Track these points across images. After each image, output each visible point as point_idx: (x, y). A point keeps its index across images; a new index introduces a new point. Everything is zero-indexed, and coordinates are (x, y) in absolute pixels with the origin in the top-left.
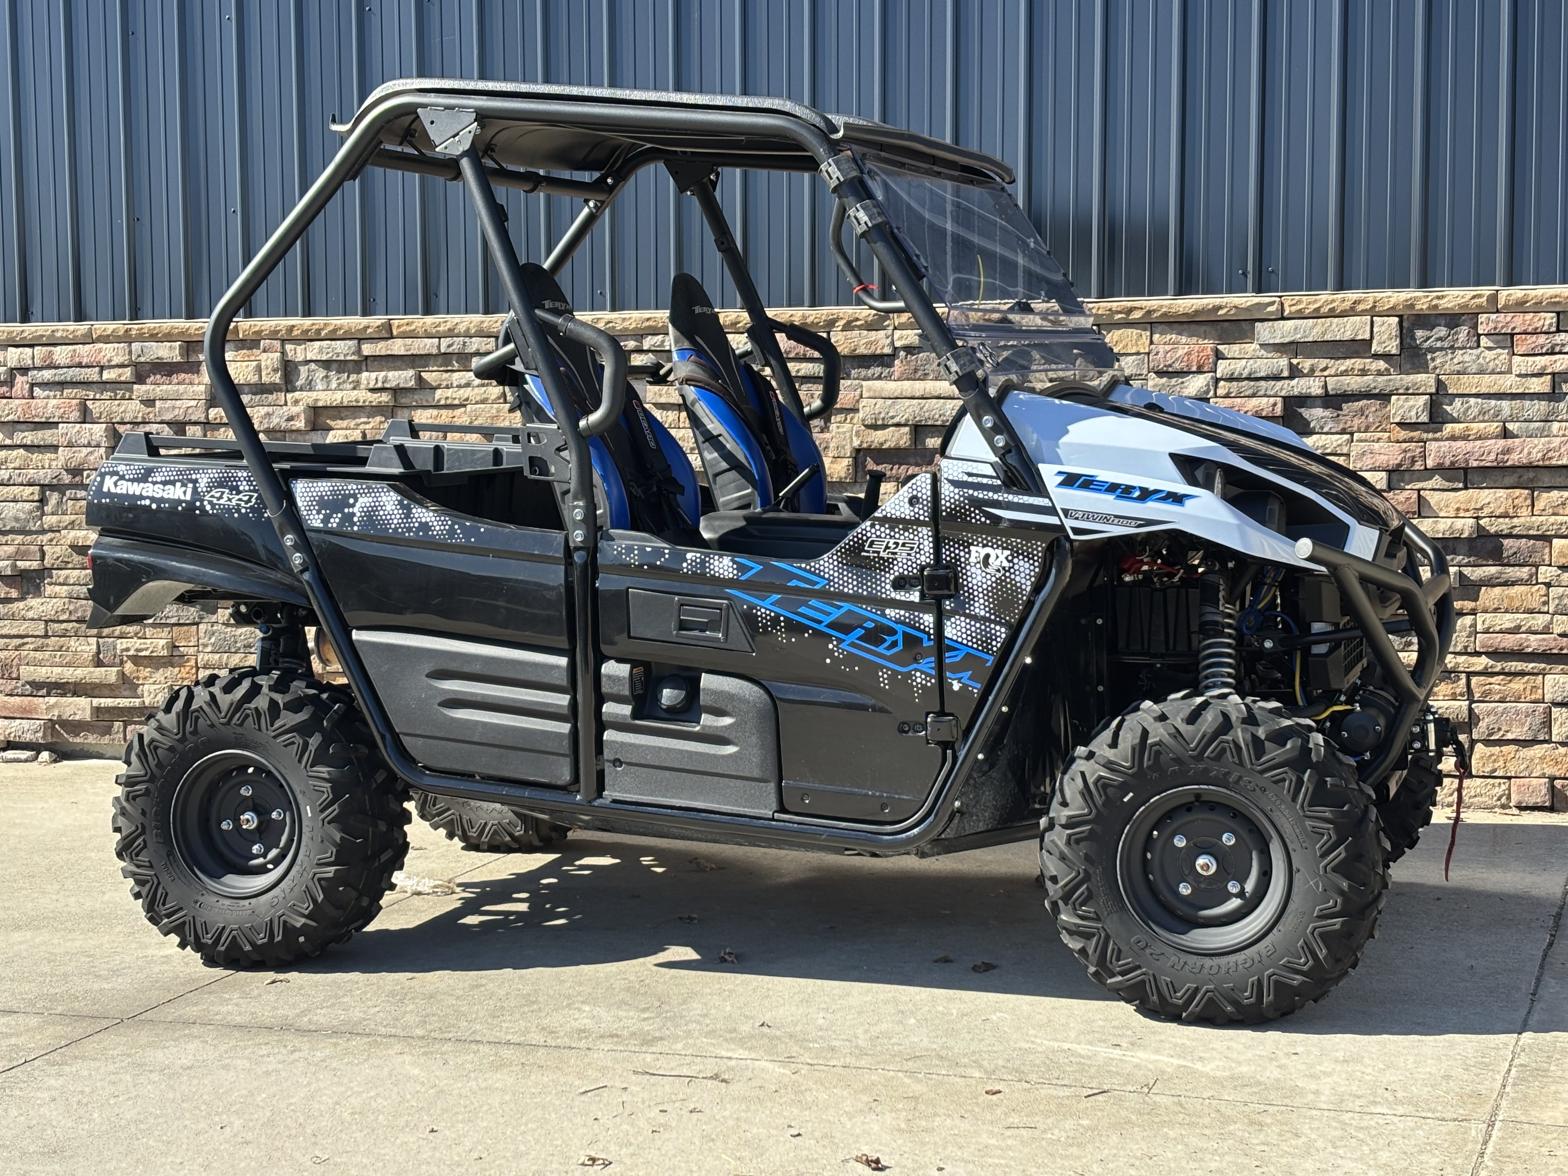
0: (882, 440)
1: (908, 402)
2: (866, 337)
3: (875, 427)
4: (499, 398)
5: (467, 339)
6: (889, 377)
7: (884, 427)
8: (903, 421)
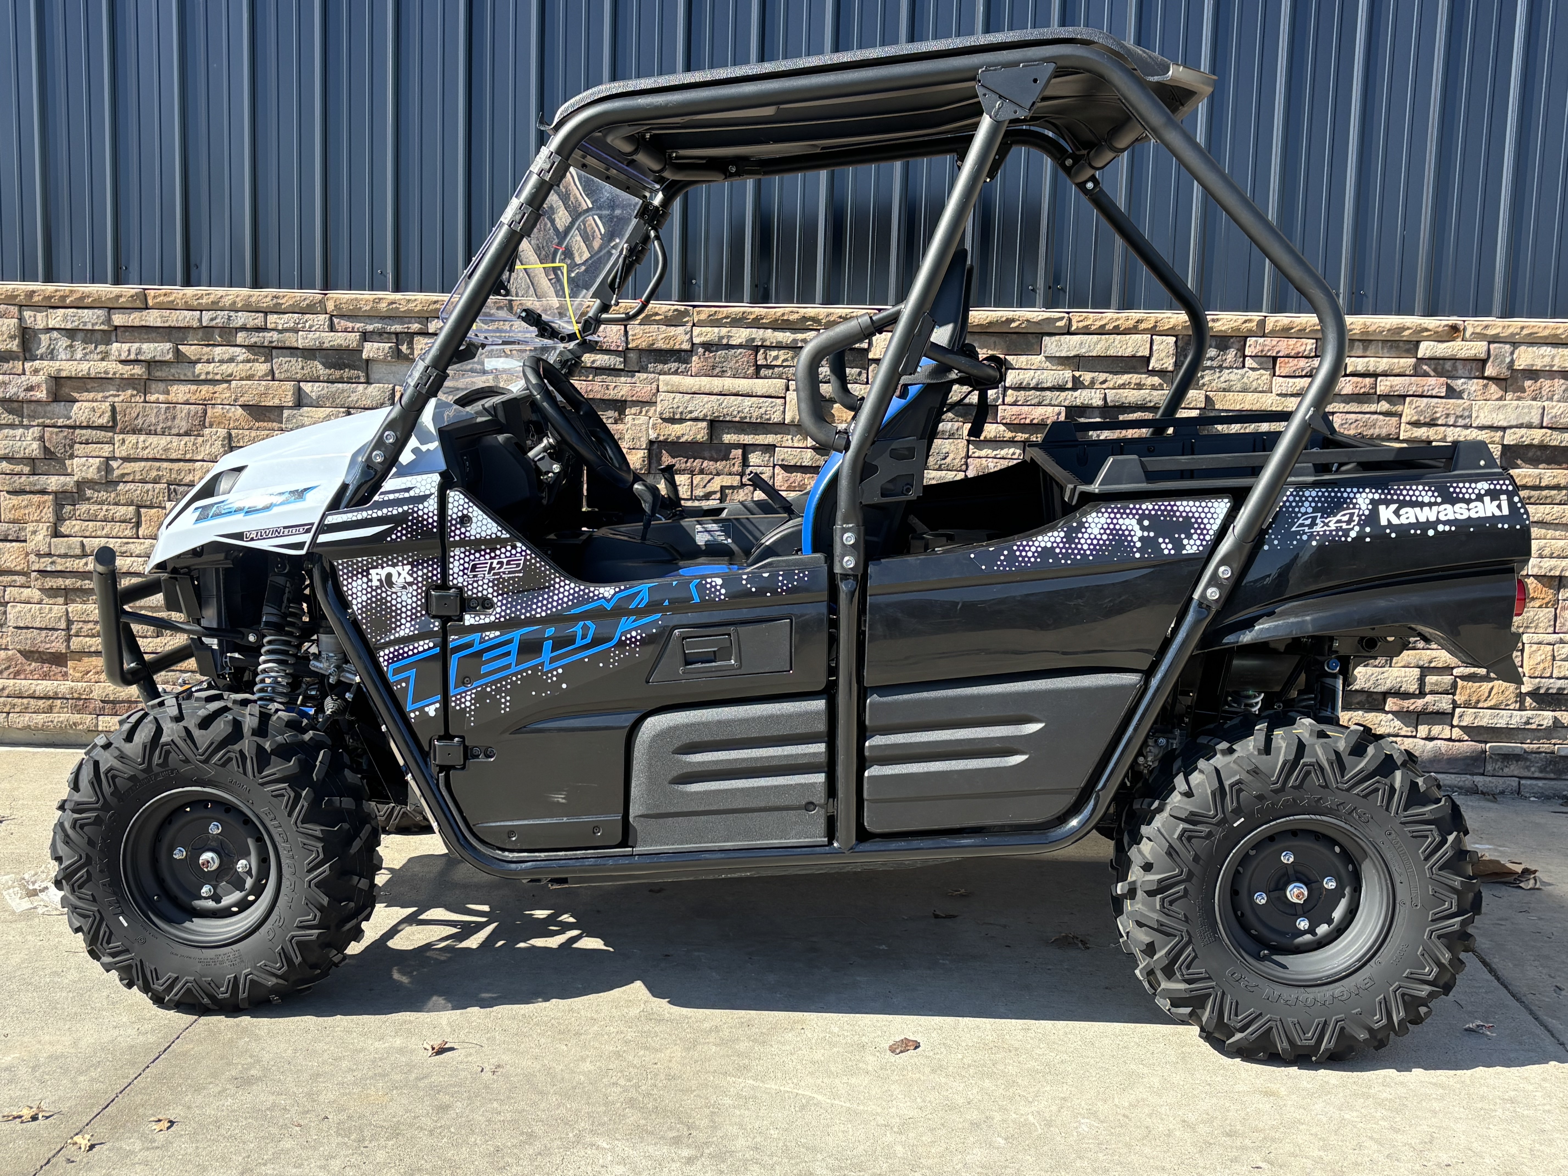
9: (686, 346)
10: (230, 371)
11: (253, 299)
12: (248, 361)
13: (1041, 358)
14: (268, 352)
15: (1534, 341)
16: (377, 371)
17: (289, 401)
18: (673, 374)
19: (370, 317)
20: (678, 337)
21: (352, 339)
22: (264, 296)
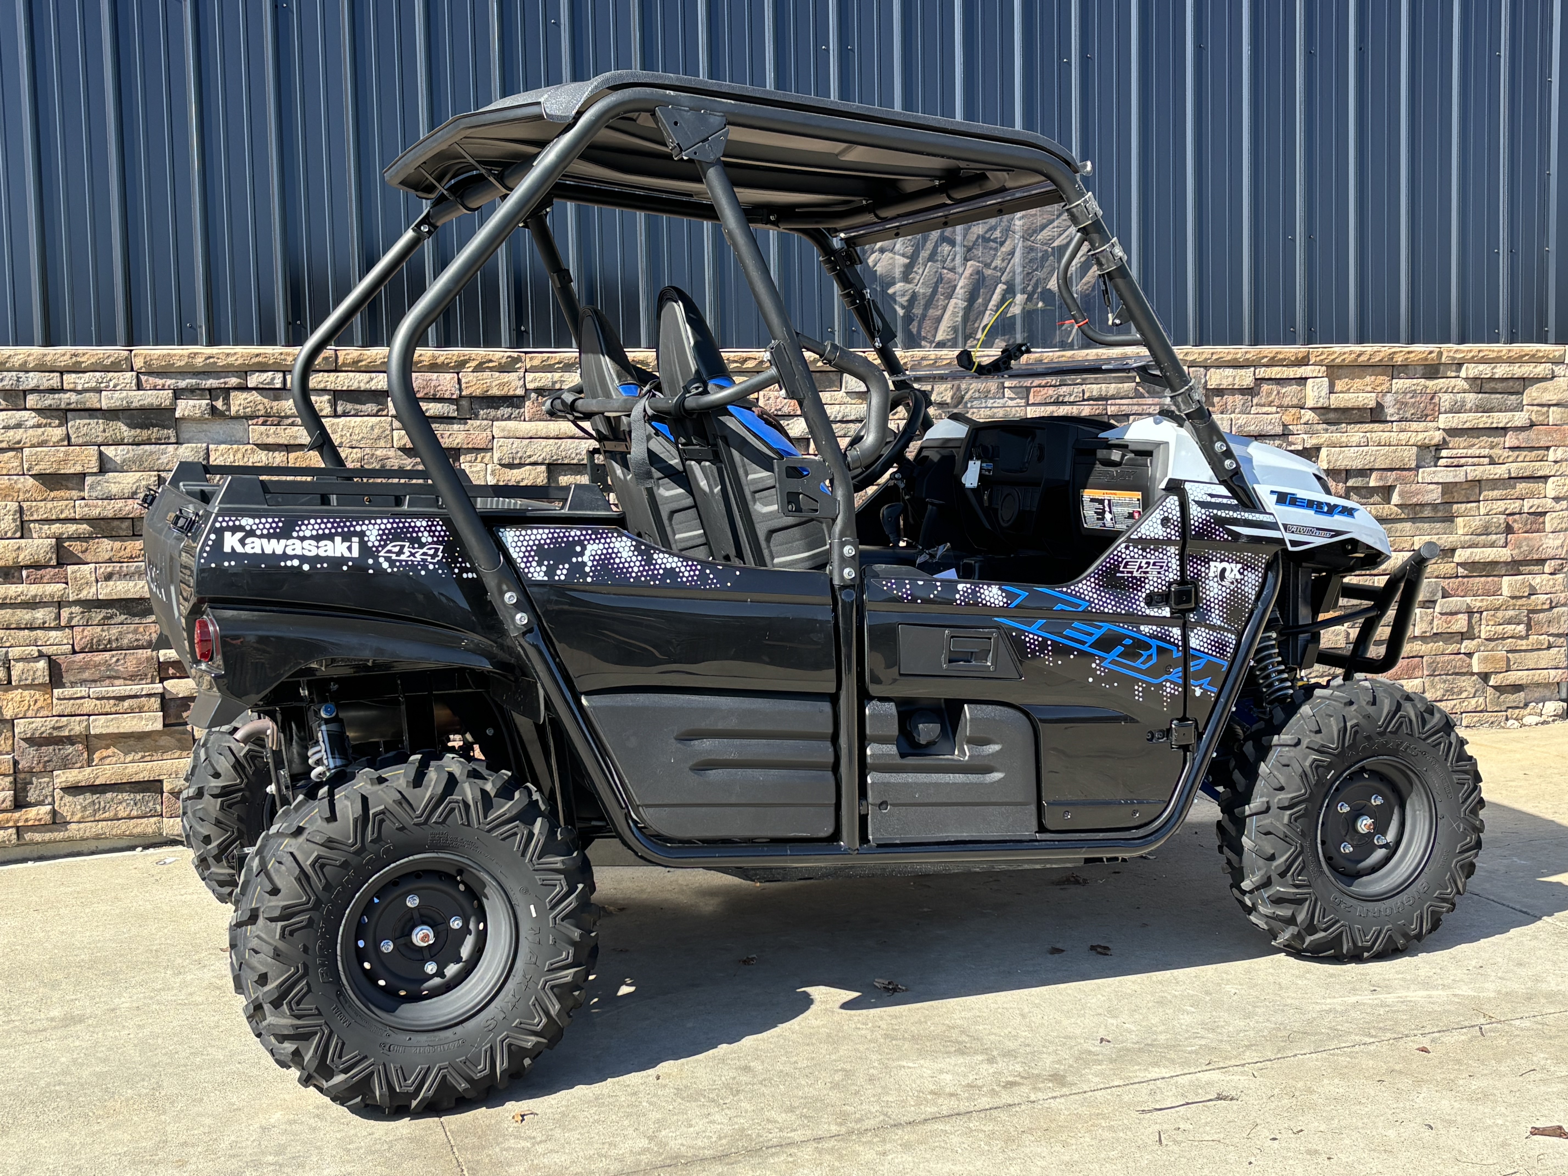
0: (519, 478)
1: (544, 442)
2: (497, 379)
3: (511, 466)
4: (62, 440)
5: (21, 374)
6: (520, 418)
7: (520, 465)
8: (540, 460)
9: (520, 392)
10: (18, 438)
11: (48, 358)
12: (39, 426)
13: (842, 393)
14: (63, 414)
15: (1220, 365)
16: (187, 430)
17: (94, 466)
18: (506, 420)
19: (182, 373)
20: (512, 384)
21: (164, 398)
22: (60, 354)
